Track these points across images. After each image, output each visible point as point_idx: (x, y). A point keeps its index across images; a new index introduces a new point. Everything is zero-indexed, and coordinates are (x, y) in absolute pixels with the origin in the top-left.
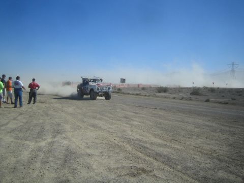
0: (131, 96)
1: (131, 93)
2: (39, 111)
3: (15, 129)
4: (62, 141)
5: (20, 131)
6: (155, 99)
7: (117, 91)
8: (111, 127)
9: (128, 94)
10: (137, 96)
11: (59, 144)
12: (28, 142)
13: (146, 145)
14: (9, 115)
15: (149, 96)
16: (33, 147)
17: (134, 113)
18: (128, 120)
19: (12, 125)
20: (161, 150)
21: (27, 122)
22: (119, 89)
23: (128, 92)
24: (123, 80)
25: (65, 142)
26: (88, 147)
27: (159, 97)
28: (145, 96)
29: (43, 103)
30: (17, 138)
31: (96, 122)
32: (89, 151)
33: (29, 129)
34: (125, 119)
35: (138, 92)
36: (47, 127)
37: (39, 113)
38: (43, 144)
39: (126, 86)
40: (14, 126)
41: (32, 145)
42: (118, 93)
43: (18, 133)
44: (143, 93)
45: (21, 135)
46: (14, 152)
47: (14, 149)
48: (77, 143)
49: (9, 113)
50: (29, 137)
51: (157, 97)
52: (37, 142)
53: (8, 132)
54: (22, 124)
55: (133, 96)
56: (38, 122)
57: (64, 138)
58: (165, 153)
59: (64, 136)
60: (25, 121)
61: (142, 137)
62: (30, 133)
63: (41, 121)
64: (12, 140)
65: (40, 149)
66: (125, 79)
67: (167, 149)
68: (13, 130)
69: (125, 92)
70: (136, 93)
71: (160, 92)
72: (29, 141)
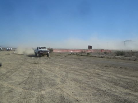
0: (97, 58)
1: (97, 56)
2: (35, 70)
3: (22, 82)
4: (56, 91)
5: (26, 84)
6: (116, 60)
7: (87, 54)
8: (88, 80)
9: (95, 57)
10: (102, 58)
11: (55, 93)
12: (33, 92)
13: (115, 94)
14: (16, 73)
15: (110, 58)
16: (37, 95)
17: (102, 70)
18: (99, 75)
19: (19, 80)
20: (127, 98)
21: (29, 78)
22: (88, 54)
23: (95, 55)
24: (90, 47)
25: (59, 91)
26: (75, 95)
27: (118, 59)
28: (108, 58)
29: (37, 64)
30: (25, 88)
31: (77, 77)
32: (76, 98)
33: (31, 83)
34: (97, 75)
35: (102, 56)
36: (44, 81)
37: (36, 71)
38: (43, 92)
39: (93, 51)
40: (21, 80)
41: (36, 93)
42: (88, 56)
43: (24, 85)
44: (106, 56)
45: (27, 86)
46: (25, 98)
47: (25, 96)
48: (67, 92)
49: (15, 71)
50: (32, 88)
51: (117, 59)
52: (39, 91)
53: (18, 84)
54: (26, 79)
55: (99, 58)
56: (36, 78)
57: (57, 89)
58: (130, 99)
59: (56, 87)
60: (27, 77)
61: (111, 88)
62: (33, 85)
63: (38, 77)
64: (22, 90)
65: (42, 97)
66: (91, 46)
67: (131, 97)
68: (21, 83)
69: (93, 56)
70: (100, 56)
71: (118, 55)
72: (34, 90)
